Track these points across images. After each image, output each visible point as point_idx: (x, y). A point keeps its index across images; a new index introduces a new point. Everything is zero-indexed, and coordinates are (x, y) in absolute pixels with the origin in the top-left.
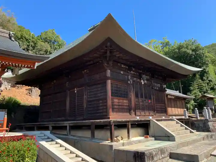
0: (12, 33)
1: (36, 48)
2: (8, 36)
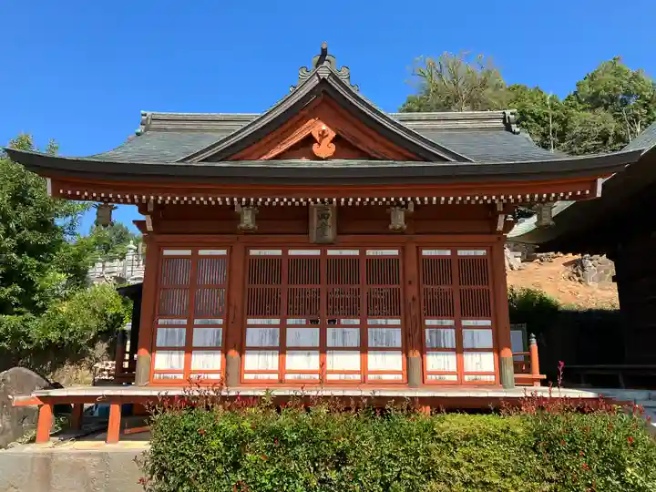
0: (512, 114)
1: (568, 135)
2: (500, 123)
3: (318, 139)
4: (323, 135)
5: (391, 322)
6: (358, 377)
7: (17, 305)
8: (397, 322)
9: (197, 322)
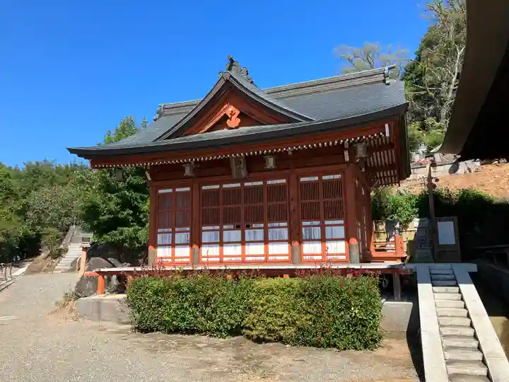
3: (230, 116)
4: (232, 114)
5: (282, 224)
6: (263, 258)
7: (132, 221)
8: (285, 224)
9: (177, 229)
